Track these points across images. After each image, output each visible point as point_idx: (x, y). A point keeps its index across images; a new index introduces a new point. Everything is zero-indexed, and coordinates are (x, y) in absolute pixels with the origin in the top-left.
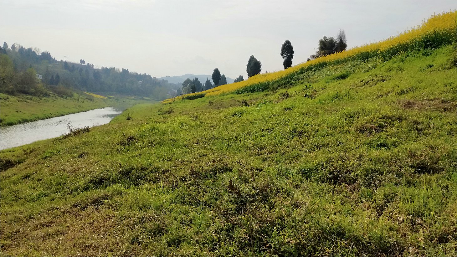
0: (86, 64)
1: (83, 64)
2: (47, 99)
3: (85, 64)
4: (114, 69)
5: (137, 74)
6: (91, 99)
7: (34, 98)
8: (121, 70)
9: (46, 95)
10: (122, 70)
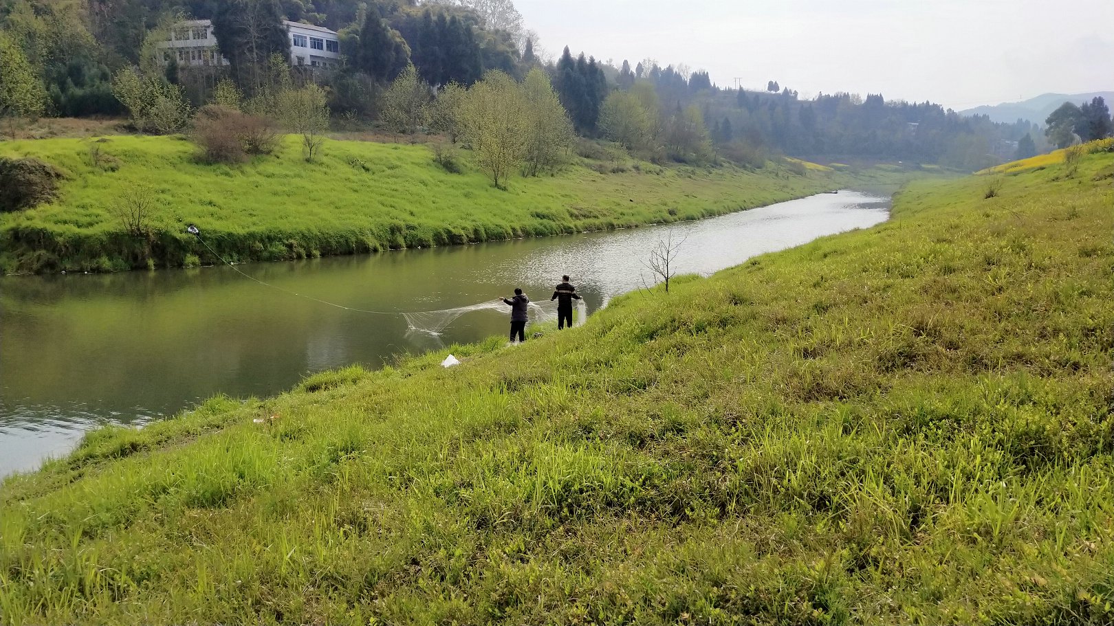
0: (781, 91)
1: (773, 92)
2: (720, 172)
3: (778, 92)
4: (846, 96)
5: (905, 105)
6: (800, 172)
7: (698, 171)
8: (864, 98)
9: (716, 164)
10: (866, 99)
